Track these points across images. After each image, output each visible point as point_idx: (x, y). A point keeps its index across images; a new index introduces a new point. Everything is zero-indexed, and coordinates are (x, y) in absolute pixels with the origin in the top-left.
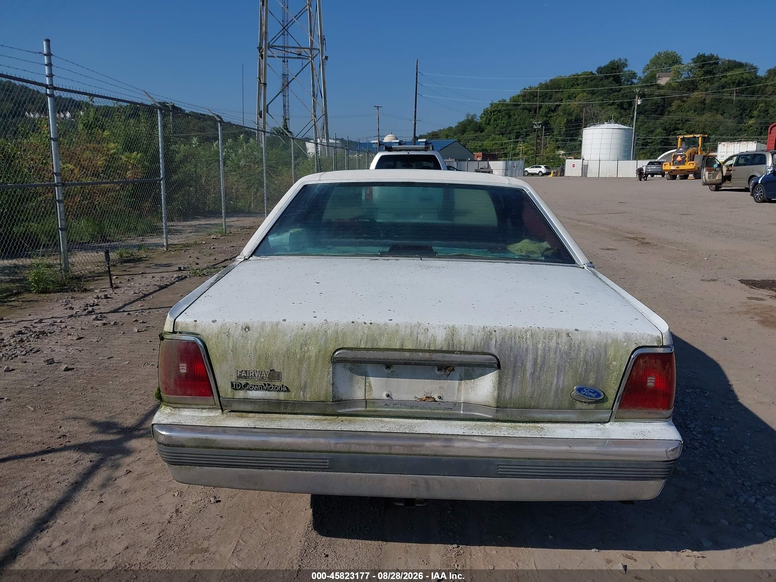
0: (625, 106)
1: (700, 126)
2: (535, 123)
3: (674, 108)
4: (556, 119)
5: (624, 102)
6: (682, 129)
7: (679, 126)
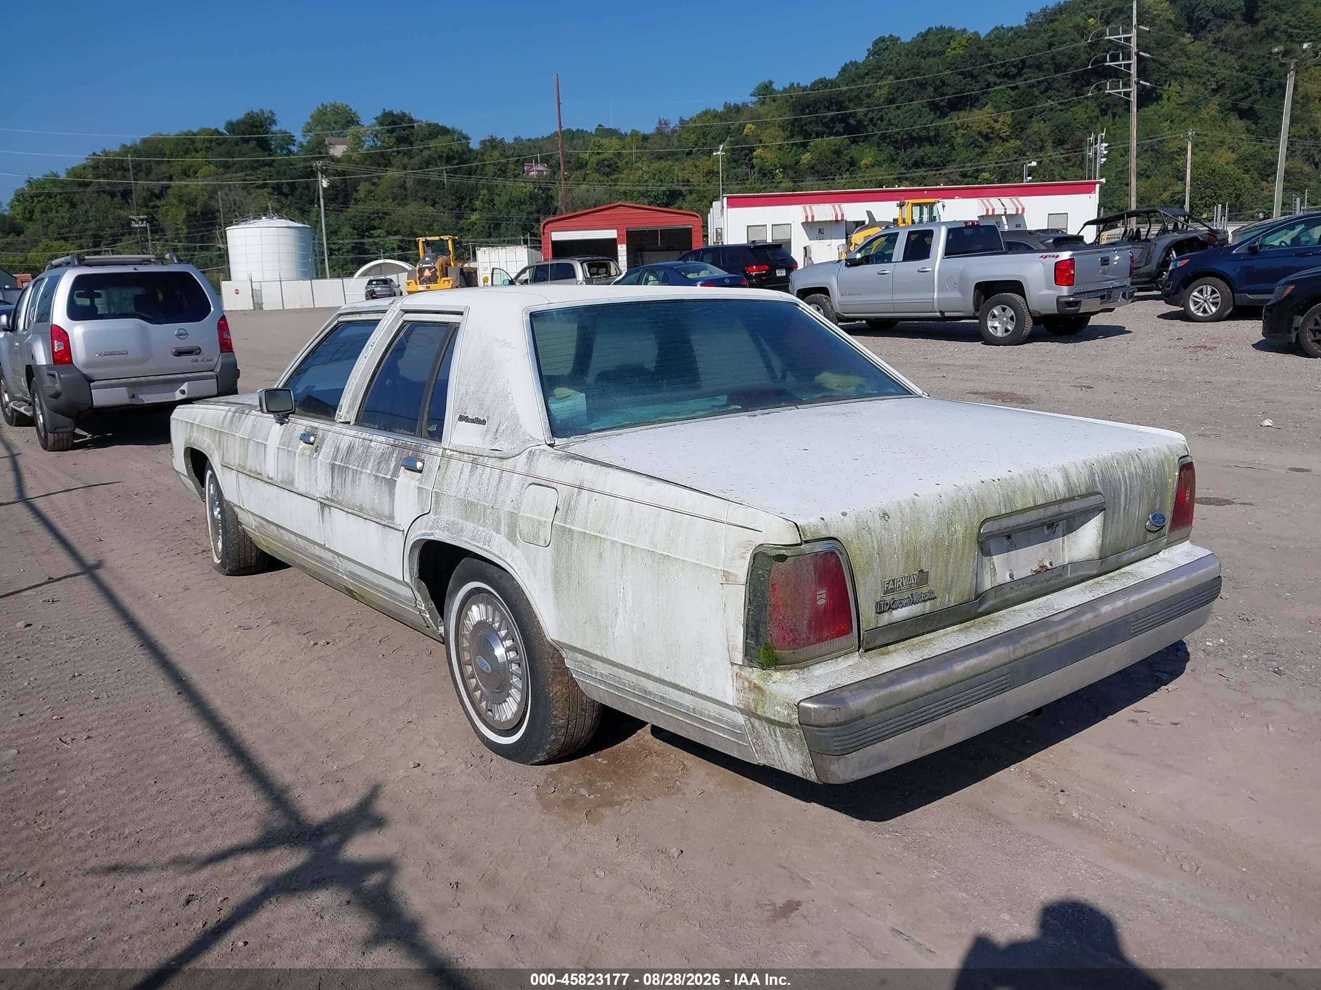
0: (286, 190)
1: (406, 222)
2: (134, 218)
3: (362, 194)
4: (167, 211)
5: (283, 184)
6: (380, 228)
7: (376, 223)
